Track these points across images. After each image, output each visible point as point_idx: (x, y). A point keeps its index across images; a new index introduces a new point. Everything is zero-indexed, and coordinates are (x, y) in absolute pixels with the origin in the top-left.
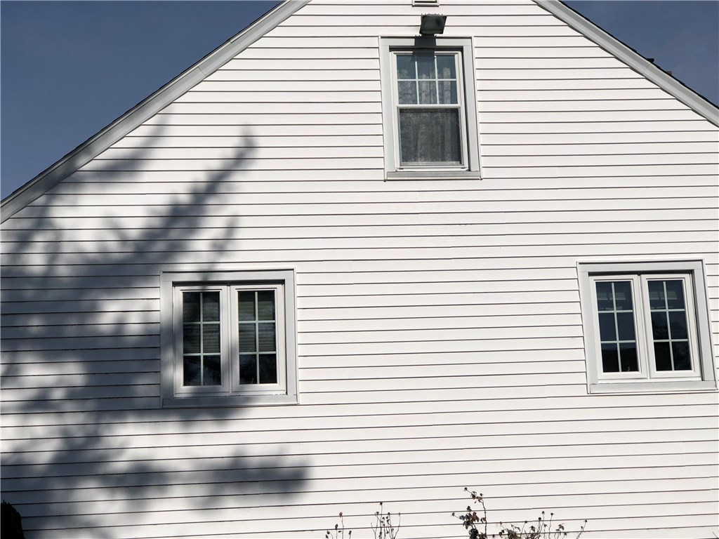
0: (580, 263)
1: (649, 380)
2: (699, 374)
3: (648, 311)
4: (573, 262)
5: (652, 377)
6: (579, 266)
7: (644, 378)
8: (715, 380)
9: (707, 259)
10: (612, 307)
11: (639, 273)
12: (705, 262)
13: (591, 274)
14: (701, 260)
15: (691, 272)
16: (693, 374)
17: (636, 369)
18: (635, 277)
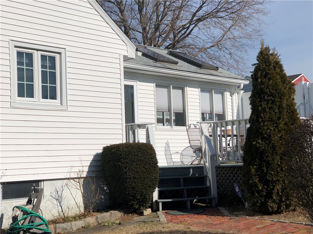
0: (11, 40)
1: (38, 103)
2: (60, 102)
3: (40, 69)
4: (7, 39)
5: (40, 101)
6: (10, 42)
7: (37, 102)
8: (67, 105)
9: (68, 48)
10: (23, 65)
11: (37, 50)
12: (67, 50)
13: (16, 47)
14: (65, 49)
15: (60, 53)
16: (57, 102)
17: (33, 97)
18: (35, 51)
